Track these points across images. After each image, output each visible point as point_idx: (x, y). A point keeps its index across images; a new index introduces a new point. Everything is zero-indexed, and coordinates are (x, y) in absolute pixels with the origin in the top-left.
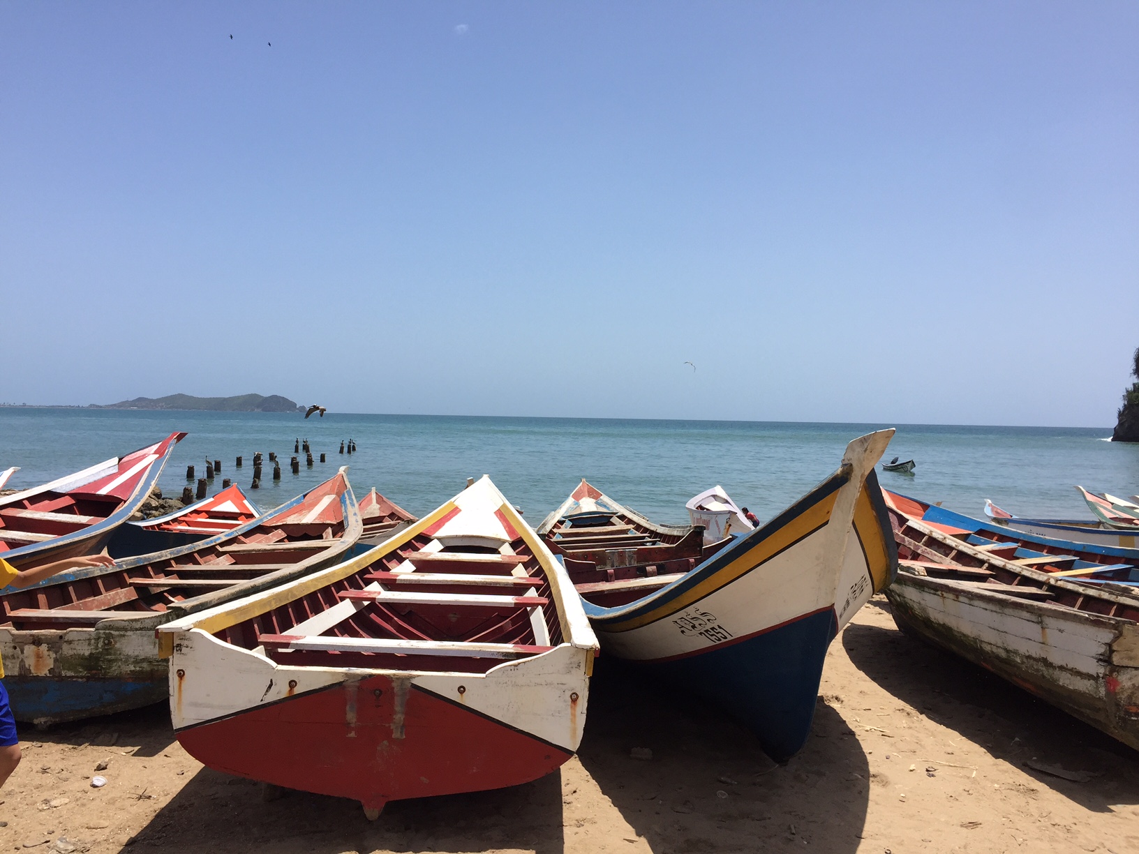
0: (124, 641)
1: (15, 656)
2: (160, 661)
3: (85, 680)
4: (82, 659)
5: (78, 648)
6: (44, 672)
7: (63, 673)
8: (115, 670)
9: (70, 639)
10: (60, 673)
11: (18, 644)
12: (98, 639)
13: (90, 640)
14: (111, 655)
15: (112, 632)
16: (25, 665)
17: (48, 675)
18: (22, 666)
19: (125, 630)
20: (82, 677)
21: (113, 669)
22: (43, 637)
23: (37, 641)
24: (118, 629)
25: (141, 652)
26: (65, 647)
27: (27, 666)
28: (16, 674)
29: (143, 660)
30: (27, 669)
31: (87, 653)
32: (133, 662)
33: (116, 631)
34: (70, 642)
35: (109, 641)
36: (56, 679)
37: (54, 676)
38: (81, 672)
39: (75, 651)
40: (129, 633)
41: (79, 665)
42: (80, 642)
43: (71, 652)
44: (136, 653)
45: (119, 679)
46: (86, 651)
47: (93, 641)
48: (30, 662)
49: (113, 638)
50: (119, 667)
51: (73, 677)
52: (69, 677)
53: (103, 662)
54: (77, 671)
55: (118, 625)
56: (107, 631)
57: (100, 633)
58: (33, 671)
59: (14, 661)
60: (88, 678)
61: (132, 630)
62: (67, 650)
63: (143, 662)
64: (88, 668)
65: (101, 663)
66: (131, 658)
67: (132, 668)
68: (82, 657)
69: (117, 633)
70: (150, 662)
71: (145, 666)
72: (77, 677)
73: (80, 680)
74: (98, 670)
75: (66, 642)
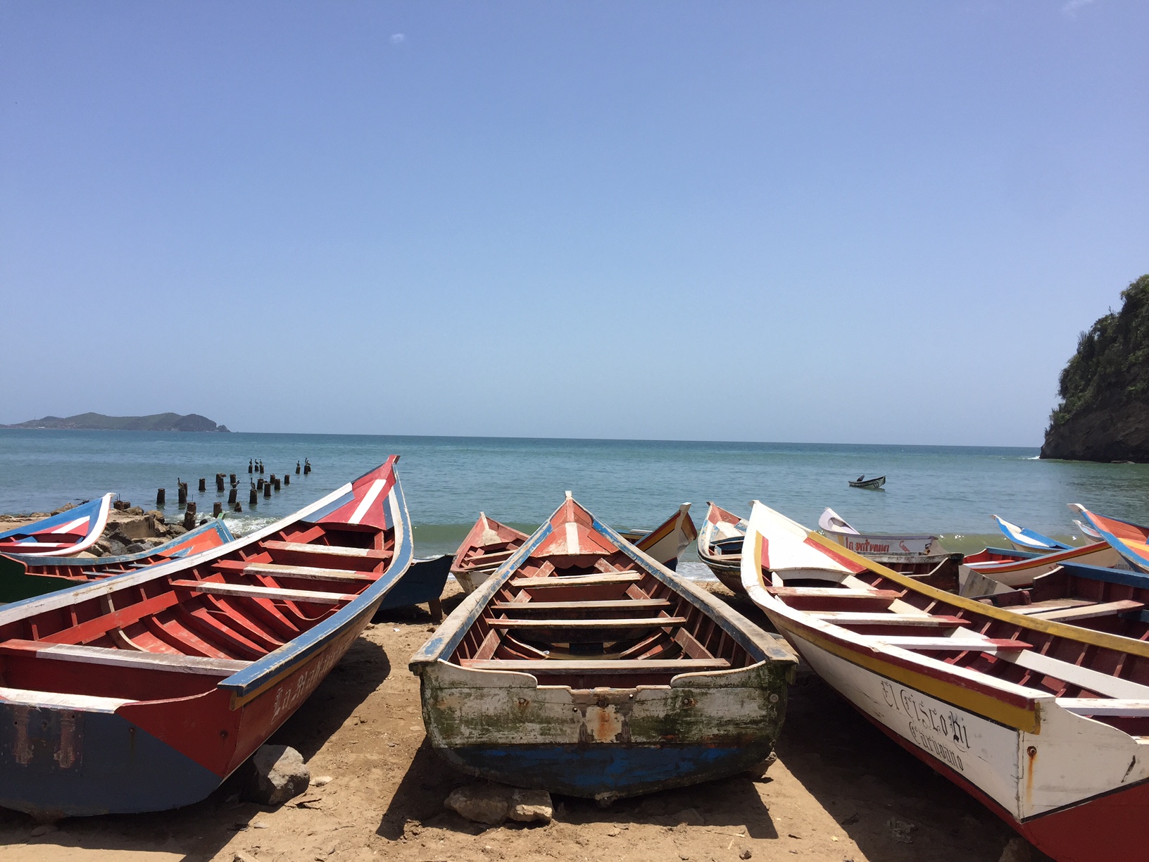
0: (706, 700)
1: (575, 720)
2: (748, 723)
3: (659, 746)
4: (656, 722)
5: (651, 709)
6: (610, 738)
7: (633, 739)
8: (695, 734)
9: (643, 699)
10: (629, 738)
11: (581, 705)
12: (675, 698)
13: (666, 699)
14: (690, 717)
15: (692, 689)
16: (586, 730)
17: (615, 741)
18: (583, 731)
19: (708, 687)
20: (655, 744)
21: (693, 733)
22: (610, 697)
23: (602, 702)
24: (699, 686)
25: (726, 712)
26: (636, 708)
27: (589, 731)
28: (575, 740)
29: (729, 722)
30: (589, 735)
31: (662, 715)
32: (717, 724)
33: (696, 688)
34: (642, 702)
35: (688, 700)
36: (624, 746)
37: (622, 743)
38: (654, 737)
39: (648, 713)
40: (712, 691)
41: (653, 729)
42: (655, 701)
43: (643, 714)
44: (720, 714)
45: (700, 744)
46: (661, 712)
47: (670, 701)
48: (593, 726)
49: (693, 696)
50: (700, 730)
51: (644, 743)
52: (640, 743)
53: (681, 725)
54: (649, 737)
55: (699, 682)
56: (687, 689)
57: (678, 691)
58: (596, 737)
59: (572, 726)
60: (663, 745)
61: (715, 687)
62: (638, 712)
63: (729, 724)
64: (663, 733)
65: (678, 727)
66: (714, 719)
67: (716, 732)
68: (657, 720)
69: (698, 691)
70: (737, 724)
71: (731, 729)
72: (650, 743)
73: (653, 747)
74: (675, 734)
75: (637, 702)
